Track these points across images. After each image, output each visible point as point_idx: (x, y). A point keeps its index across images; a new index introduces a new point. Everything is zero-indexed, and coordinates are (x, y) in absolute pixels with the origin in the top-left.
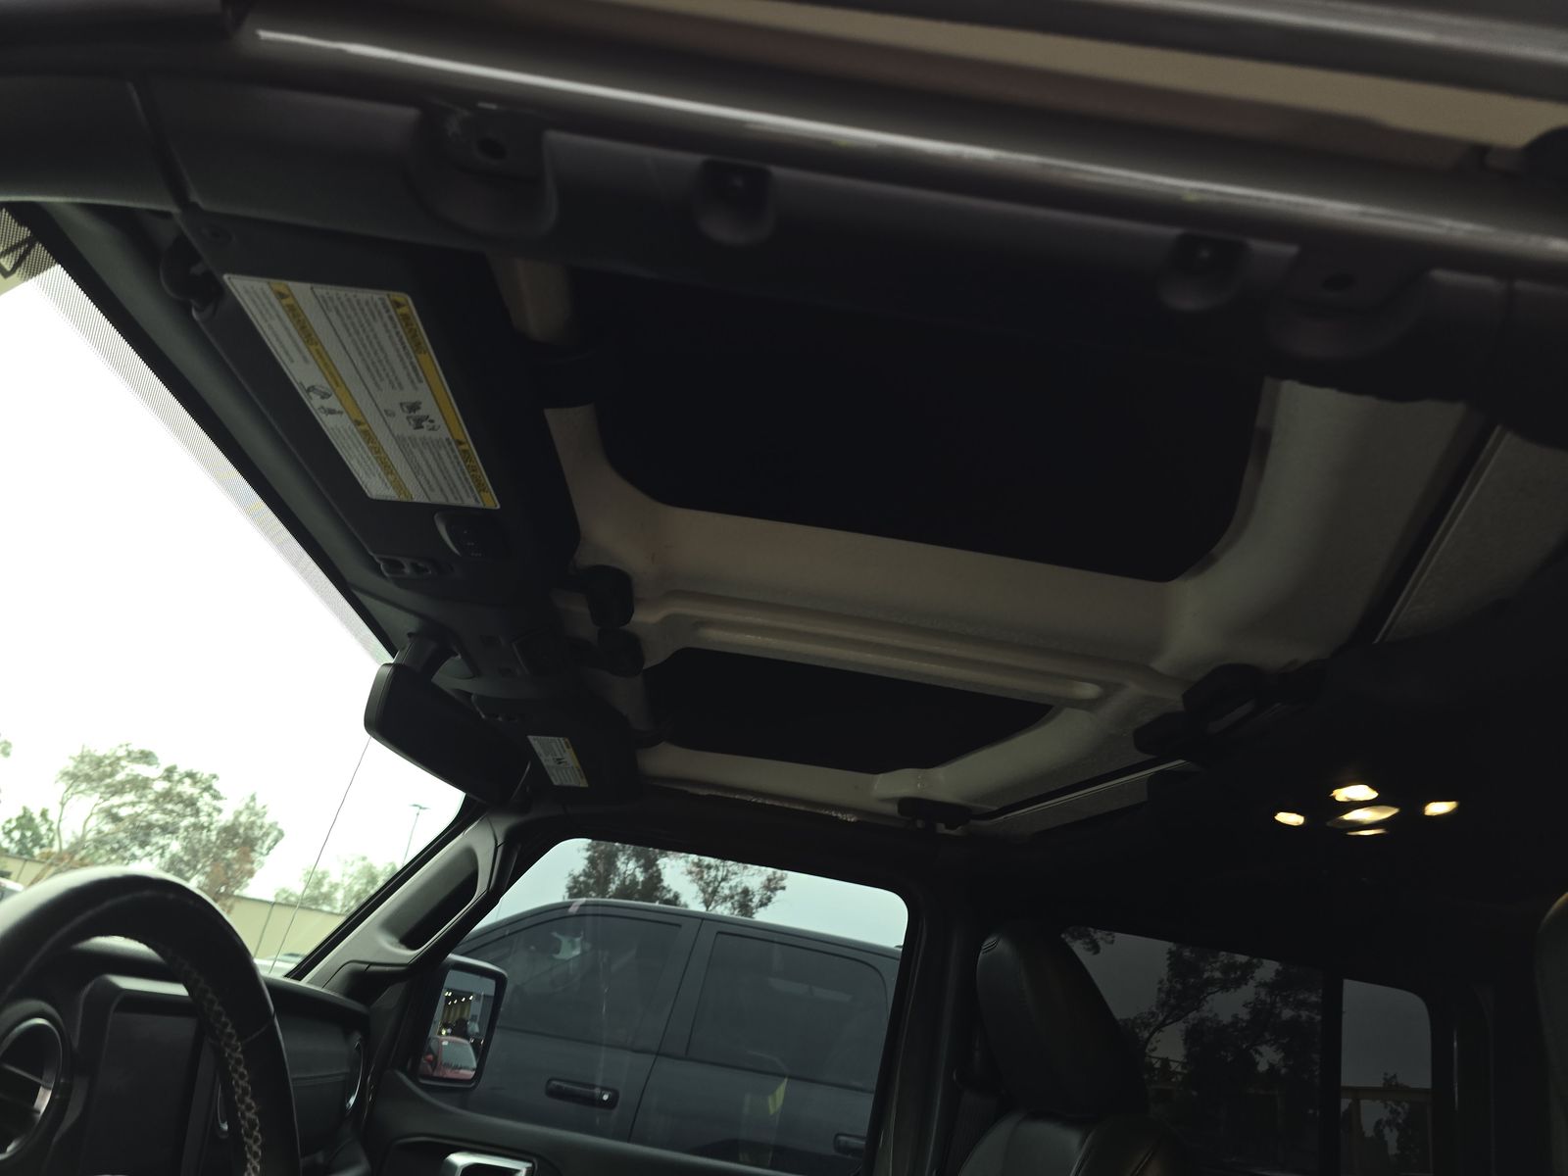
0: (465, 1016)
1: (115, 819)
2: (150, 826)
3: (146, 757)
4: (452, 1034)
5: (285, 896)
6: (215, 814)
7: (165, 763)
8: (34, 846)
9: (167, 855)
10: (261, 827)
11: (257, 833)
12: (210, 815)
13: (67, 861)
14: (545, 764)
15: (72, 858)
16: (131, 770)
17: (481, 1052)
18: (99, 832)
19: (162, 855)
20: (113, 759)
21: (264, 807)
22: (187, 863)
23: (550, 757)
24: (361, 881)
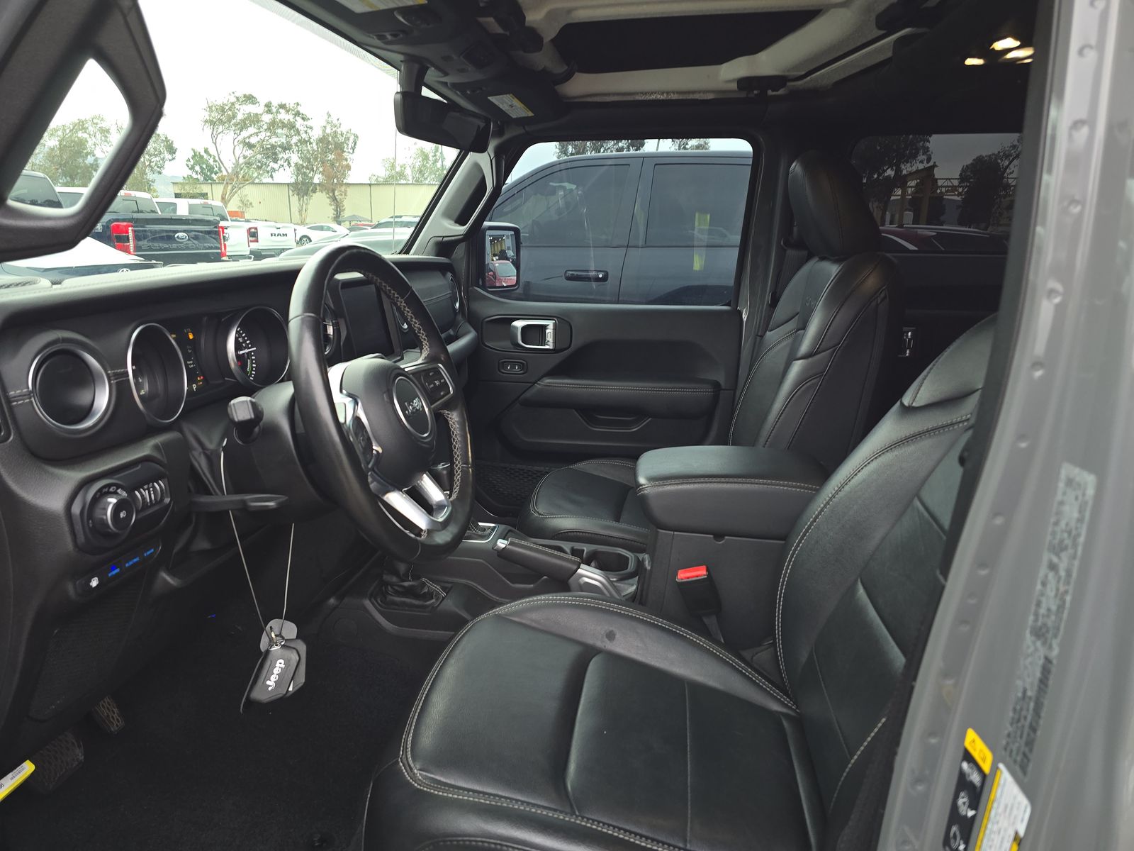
0: (503, 248)
1: (251, 146)
2: (273, 147)
3: (250, 99)
4: (499, 259)
5: (375, 178)
6: (309, 131)
7: (263, 101)
8: (211, 173)
9: (293, 165)
10: (342, 135)
11: (342, 139)
12: (306, 132)
13: (235, 180)
14: (503, 109)
15: (237, 177)
16: (245, 110)
17: (517, 264)
18: (245, 157)
19: (289, 164)
20: (229, 105)
21: (338, 120)
22: (307, 168)
23: (505, 105)
24: (419, 160)
